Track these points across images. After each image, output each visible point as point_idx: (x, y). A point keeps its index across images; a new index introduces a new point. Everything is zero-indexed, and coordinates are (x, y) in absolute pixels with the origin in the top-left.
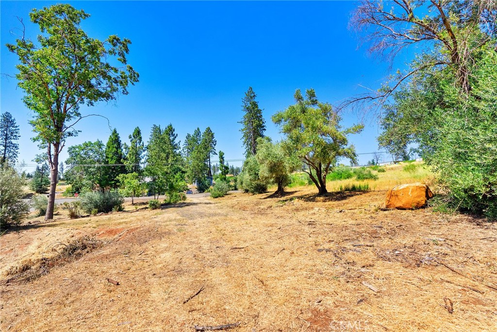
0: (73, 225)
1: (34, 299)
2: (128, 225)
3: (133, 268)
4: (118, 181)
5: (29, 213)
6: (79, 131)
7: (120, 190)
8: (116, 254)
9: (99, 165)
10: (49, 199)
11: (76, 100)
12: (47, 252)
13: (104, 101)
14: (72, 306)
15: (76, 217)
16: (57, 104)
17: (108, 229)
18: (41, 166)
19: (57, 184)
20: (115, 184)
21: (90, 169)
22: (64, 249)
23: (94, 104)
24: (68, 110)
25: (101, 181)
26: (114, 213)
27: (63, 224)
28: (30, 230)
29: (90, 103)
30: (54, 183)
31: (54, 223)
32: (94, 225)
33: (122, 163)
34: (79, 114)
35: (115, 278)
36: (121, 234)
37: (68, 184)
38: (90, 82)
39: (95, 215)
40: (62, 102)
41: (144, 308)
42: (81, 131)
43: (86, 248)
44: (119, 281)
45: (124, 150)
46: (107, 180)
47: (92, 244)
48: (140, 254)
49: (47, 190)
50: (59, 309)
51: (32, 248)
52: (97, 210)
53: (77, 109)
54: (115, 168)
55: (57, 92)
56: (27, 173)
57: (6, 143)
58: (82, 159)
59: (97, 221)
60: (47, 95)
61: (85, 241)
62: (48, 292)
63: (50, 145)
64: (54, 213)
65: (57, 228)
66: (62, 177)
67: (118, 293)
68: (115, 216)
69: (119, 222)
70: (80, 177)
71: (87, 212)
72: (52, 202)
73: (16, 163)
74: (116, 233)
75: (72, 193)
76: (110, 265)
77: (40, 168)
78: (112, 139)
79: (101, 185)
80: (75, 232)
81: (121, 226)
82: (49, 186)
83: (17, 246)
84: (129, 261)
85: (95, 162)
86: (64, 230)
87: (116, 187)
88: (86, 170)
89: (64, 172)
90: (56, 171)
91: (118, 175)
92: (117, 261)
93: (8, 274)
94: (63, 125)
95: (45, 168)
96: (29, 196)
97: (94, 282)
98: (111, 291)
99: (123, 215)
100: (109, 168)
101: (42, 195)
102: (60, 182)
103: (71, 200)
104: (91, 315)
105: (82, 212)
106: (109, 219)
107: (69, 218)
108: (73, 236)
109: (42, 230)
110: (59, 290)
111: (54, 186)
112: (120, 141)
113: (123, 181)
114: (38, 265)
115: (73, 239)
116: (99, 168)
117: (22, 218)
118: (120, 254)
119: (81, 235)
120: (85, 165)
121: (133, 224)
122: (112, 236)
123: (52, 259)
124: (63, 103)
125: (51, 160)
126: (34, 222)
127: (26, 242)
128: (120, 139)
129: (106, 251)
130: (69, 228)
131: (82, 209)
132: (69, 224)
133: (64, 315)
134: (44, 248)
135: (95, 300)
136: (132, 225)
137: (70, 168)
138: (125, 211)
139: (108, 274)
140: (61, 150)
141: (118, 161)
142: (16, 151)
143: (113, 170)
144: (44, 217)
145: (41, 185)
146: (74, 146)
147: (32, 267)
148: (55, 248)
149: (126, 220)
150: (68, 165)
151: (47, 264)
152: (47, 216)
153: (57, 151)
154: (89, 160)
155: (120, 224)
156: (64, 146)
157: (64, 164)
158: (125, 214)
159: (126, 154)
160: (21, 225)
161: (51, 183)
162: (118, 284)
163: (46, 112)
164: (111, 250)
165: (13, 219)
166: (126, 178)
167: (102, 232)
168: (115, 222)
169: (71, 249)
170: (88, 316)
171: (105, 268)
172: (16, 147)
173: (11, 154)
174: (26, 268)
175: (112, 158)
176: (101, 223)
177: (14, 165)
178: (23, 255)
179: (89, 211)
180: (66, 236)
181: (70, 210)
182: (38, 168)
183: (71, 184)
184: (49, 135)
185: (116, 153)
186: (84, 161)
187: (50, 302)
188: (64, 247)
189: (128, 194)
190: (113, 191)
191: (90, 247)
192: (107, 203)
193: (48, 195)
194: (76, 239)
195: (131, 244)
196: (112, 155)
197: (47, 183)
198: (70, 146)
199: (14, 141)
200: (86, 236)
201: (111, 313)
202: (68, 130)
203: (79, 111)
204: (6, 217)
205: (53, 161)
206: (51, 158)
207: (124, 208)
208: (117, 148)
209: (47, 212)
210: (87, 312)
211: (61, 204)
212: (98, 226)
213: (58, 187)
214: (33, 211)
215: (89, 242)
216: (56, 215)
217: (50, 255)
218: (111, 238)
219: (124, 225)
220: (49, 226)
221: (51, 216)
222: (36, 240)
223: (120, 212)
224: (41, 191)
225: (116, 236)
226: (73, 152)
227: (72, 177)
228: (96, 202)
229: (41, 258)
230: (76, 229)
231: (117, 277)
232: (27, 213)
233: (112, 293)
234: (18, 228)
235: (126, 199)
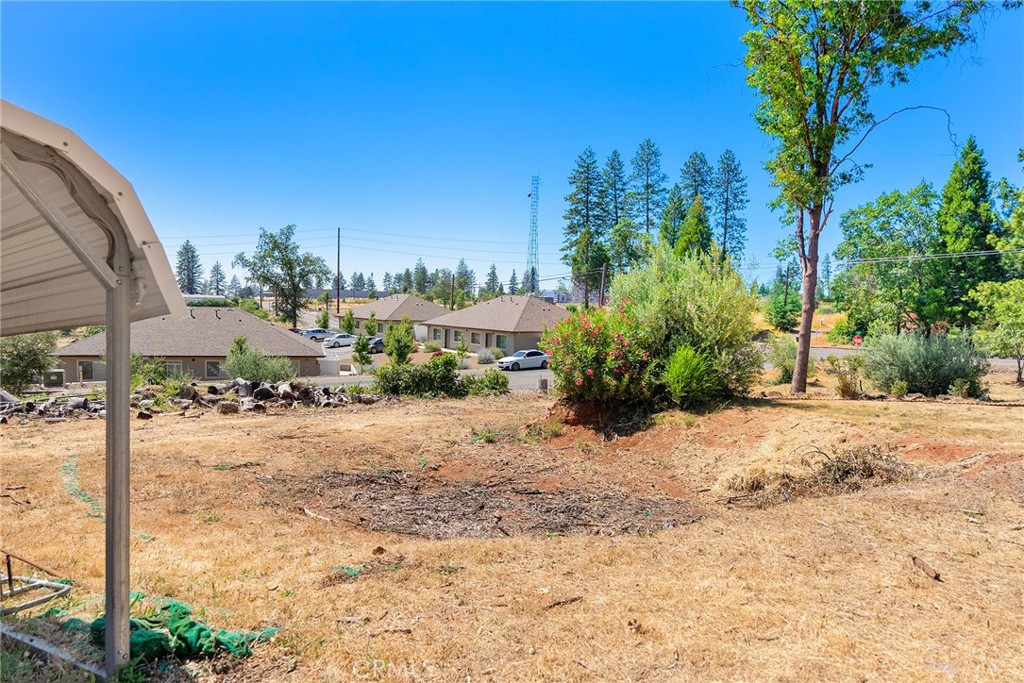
0: (847, 413)
1: (767, 538)
2: (994, 442)
3: (989, 557)
4: (973, 305)
5: (762, 371)
6: (867, 166)
7: (979, 335)
8: (942, 507)
9: (918, 257)
10: (798, 346)
11: (863, 76)
12: (793, 462)
13: (938, 56)
14: (830, 579)
15: (854, 396)
16: (818, 105)
17: (931, 440)
18: (784, 266)
19: (817, 311)
20: (964, 313)
21: (894, 271)
22: (824, 464)
23: (908, 78)
24: (842, 111)
25: (924, 304)
26: (954, 399)
27: (825, 407)
28: (763, 409)
29: (899, 74)
30: (808, 306)
31: (808, 402)
32: (895, 424)
33: (990, 247)
34: (870, 116)
35: (933, 563)
36: (969, 462)
37: (839, 311)
38: (898, 11)
39: (900, 397)
40: (828, 97)
41: (1003, 664)
42: (871, 166)
43: (872, 475)
44: (940, 571)
45: (999, 202)
46: (939, 301)
47: (887, 471)
48: (1018, 529)
49: (795, 324)
50: (807, 574)
51: (766, 448)
52: (904, 384)
53: (864, 103)
54: (964, 263)
55: (818, 73)
56: (760, 284)
57: (726, 219)
58: (873, 241)
59: (904, 415)
60: (798, 87)
61: (869, 457)
62: (790, 535)
63: (802, 214)
64: (808, 380)
65: (813, 414)
66: (826, 293)
67: (935, 596)
68: (954, 407)
69: (966, 426)
70: (867, 292)
71: (880, 389)
72: (805, 353)
73: (742, 262)
74: (952, 456)
75: (848, 334)
76: (925, 527)
77: (783, 273)
78: (961, 173)
79: (922, 318)
80: (850, 431)
81: (971, 441)
82: (800, 316)
83: (743, 436)
84: (977, 534)
85: (908, 250)
86: (827, 423)
87: (967, 322)
88: (883, 274)
89: (832, 279)
90: (813, 277)
91: (973, 286)
92: (943, 524)
93: (730, 488)
94: (828, 155)
95: (792, 272)
96: (762, 335)
97: (879, 551)
98: (918, 587)
99: (978, 409)
100: (949, 263)
101: (788, 335)
102: (823, 306)
103: (845, 352)
104: (867, 614)
105: (867, 386)
106: (938, 415)
107: (838, 397)
108: (845, 441)
109: (785, 414)
110: (809, 541)
111: (810, 313)
112: (988, 175)
113: (991, 307)
114: (776, 485)
115: (845, 446)
116: (917, 268)
117: (751, 382)
118: (952, 508)
119: (862, 442)
120: (881, 260)
121: (1011, 440)
122: (942, 462)
123: (802, 480)
124: (832, 96)
125: (803, 251)
126: (772, 394)
127: (758, 433)
128: (986, 169)
129: (918, 493)
130: (837, 418)
131: (868, 376)
132: (838, 410)
133: (815, 588)
134: (786, 452)
135: (879, 590)
136: (1006, 444)
137: (844, 268)
138: (989, 400)
139: (915, 547)
140: (824, 223)
141: (979, 241)
142: (743, 234)
143: (958, 270)
144: (788, 386)
145: (785, 312)
146: (855, 208)
147: (766, 487)
148: (807, 458)
149: (989, 427)
150: (841, 262)
151: (792, 488)
152: (794, 384)
153: (816, 227)
154: (890, 245)
155: (967, 432)
156: (830, 212)
157: (832, 258)
158: (988, 408)
159: (1003, 217)
160: (750, 395)
161: (804, 307)
162: (937, 577)
163: (795, 131)
164: (930, 493)
165: (738, 380)
166: (1000, 296)
167: (915, 445)
168: (955, 425)
169: (839, 470)
170: (859, 611)
171: (909, 530)
172: (741, 227)
173: (734, 244)
174: (756, 486)
175: (958, 234)
176: (912, 422)
177: (739, 266)
178: (753, 458)
179: (887, 384)
180: (829, 436)
181: (841, 376)
182: (780, 270)
183: (845, 310)
184: (801, 190)
185: (974, 215)
186: (877, 248)
187: (793, 554)
188: (826, 460)
189: (1005, 346)
190: (955, 334)
191: (881, 477)
192: (936, 370)
193: (798, 336)
194: (851, 448)
195: (992, 494)
196: (958, 223)
197: (796, 306)
198: (846, 211)
199: (738, 214)
200: (875, 446)
201: (911, 630)
202: (840, 169)
203: (869, 109)
204: (727, 375)
205: (807, 253)
206: (803, 246)
207: (987, 390)
208: (976, 201)
209: (795, 376)
210: (859, 604)
211: (822, 360)
212: (905, 426)
213: (818, 318)
214: (771, 372)
215: (880, 463)
216: (813, 385)
217: (797, 471)
218: (937, 466)
219: (979, 440)
220: (797, 407)
221: (802, 387)
222: (773, 432)
223: (971, 400)
224: (786, 326)
225: (953, 465)
226: (853, 225)
227: (848, 294)
228: (905, 363)
229: (782, 472)
230: (853, 425)
231: (938, 562)
232: (759, 373)
233: (920, 590)
234: (746, 402)
235: (995, 363)
